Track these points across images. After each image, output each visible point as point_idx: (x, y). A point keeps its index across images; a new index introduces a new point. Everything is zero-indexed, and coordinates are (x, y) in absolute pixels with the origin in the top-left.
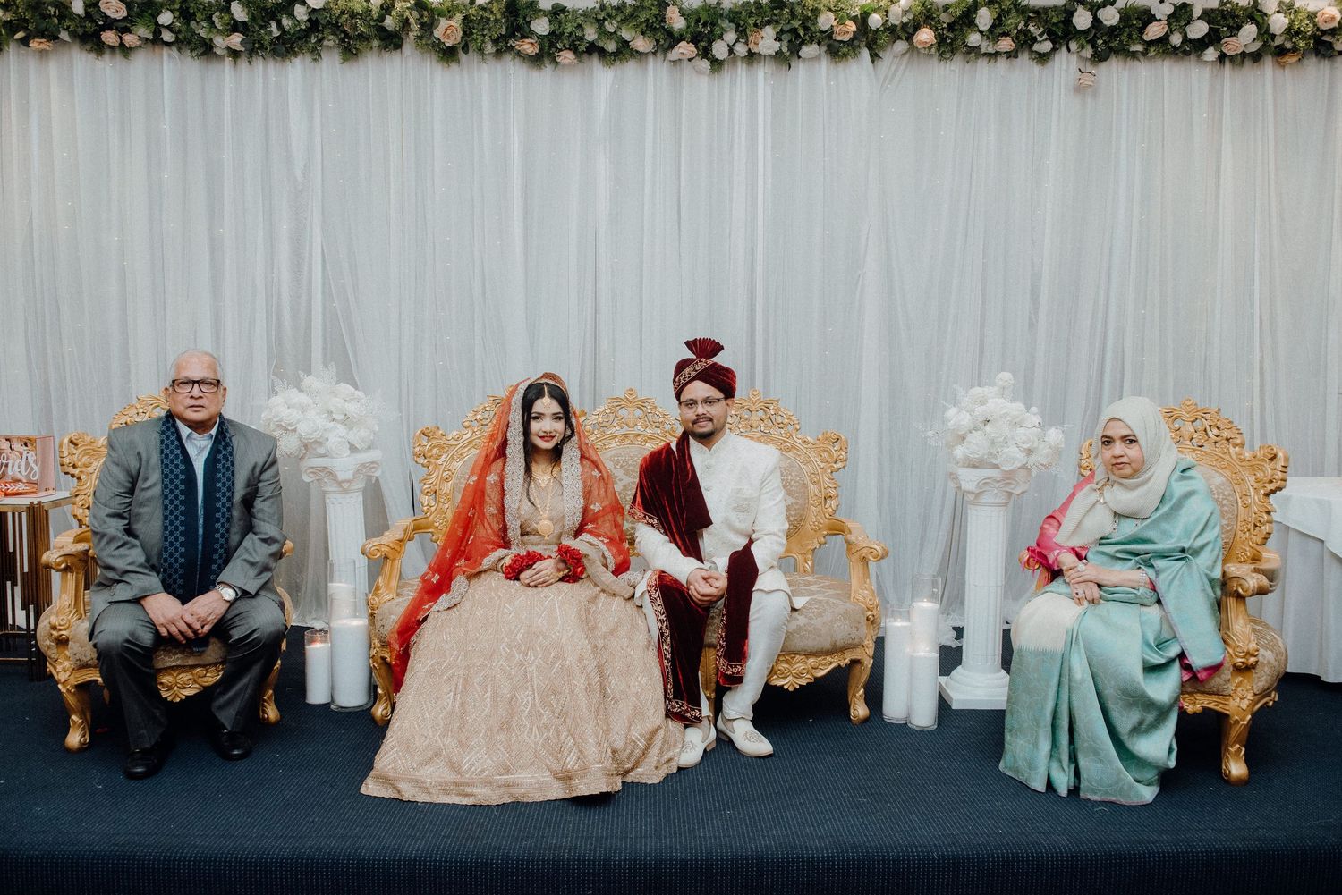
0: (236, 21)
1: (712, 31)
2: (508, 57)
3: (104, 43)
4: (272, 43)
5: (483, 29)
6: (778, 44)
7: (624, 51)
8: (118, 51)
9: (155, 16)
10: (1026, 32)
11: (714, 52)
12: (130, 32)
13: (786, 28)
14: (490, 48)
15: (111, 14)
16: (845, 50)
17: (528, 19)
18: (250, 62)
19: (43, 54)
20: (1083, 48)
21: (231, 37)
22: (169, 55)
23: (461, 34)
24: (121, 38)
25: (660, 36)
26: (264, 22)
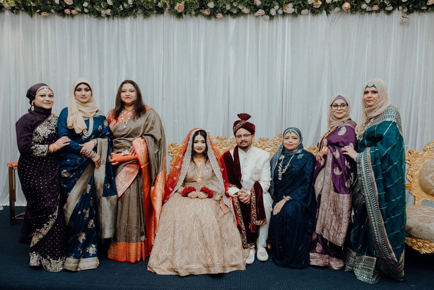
0: (109, 5)
1: (270, 5)
2: (199, 16)
3: (65, 13)
4: (120, 12)
5: (191, 6)
6: (293, 10)
7: (240, 13)
8: (70, 16)
9: (82, 4)
10: (383, 3)
11: (271, 13)
12: (74, 9)
13: (297, 4)
14: (193, 13)
15: (68, 3)
16: (317, 11)
17: (207, 3)
18: (113, 19)
19: (45, 17)
20: (404, 9)
21: (107, 10)
22: (86, 17)
23: (184, 8)
24: (71, 11)
25: (252, 7)
26: (118, 5)
